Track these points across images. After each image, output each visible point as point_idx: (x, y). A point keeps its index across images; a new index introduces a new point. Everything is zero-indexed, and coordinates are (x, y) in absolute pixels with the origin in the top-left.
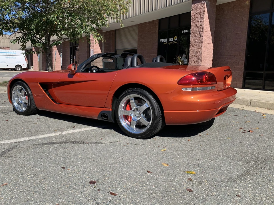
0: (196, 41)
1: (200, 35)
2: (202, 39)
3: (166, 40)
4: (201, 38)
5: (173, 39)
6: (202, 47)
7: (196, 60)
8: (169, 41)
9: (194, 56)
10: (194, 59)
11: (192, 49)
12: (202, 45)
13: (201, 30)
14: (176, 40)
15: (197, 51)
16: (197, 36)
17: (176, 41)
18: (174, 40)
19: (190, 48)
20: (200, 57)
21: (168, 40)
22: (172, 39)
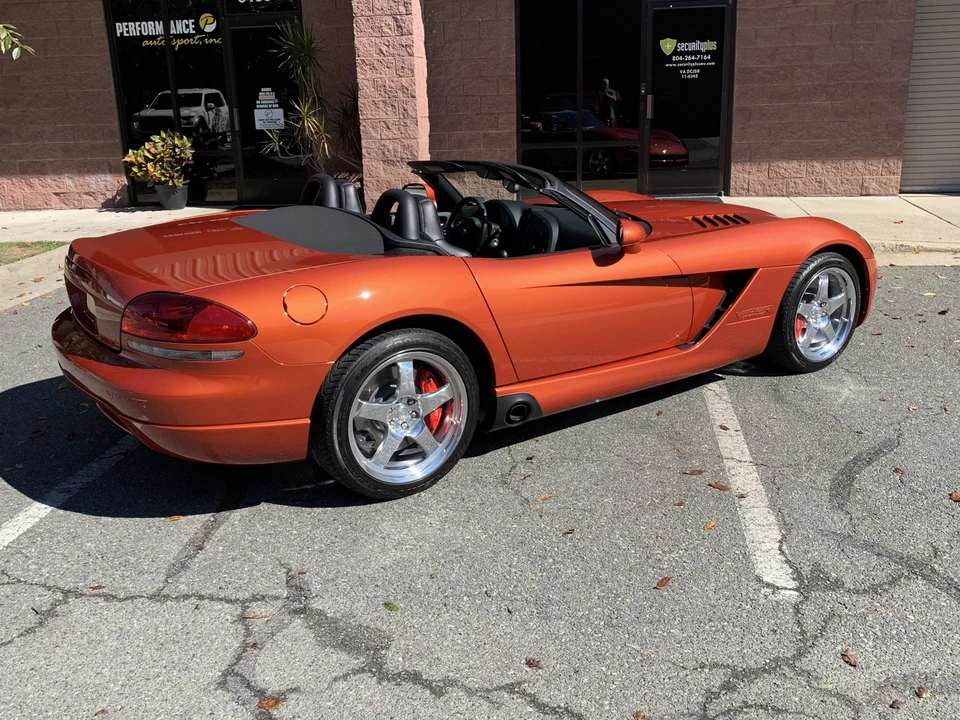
0: (384, 48)
1: (399, 27)
2: (409, 42)
3: (153, 28)
4: (404, 40)
5: (196, 23)
6: (412, 71)
7: (392, 118)
8: (173, 31)
9: (381, 105)
10: (382, 115)
11: (368, 76)
12: (412, 65)
13: (402, 9)
14: (210, 28)
15: (393, 85)
16: (386, 29)
17: (211, 35)
18: (198, 30)
19: (360, 76)
20: (408, 107)
21: (167, 28)
22: (187, 26)
